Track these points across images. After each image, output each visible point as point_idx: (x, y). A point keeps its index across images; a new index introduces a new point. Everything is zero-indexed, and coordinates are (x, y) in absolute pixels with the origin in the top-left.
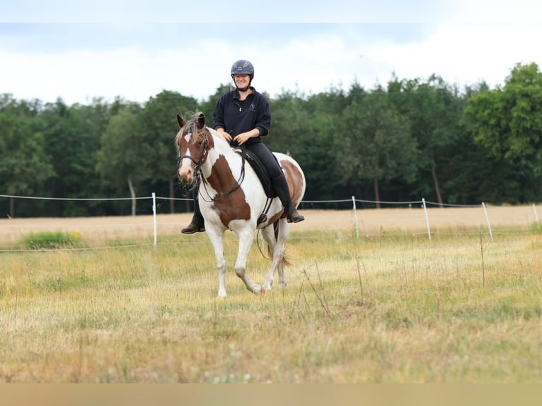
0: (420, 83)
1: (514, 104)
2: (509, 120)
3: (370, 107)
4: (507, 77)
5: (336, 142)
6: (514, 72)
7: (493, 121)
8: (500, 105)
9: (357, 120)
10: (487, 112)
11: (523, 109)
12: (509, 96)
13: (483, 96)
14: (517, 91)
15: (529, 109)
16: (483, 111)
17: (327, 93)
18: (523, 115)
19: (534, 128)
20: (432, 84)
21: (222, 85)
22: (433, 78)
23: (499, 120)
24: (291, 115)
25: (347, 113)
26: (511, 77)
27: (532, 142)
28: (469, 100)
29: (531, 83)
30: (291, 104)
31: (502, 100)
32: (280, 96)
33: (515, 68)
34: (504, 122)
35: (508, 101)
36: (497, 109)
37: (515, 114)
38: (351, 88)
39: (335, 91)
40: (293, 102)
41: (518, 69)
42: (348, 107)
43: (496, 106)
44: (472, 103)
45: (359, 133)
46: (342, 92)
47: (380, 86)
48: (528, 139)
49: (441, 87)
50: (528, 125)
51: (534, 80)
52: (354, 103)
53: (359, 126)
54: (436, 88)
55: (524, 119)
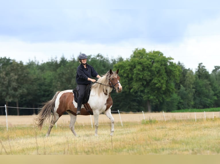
0: (92, 57)
1: (135, 67)
2: (133, 74)
3: (69, 68)
4: (132, 55)
5: (54, 84)
6: (135, 53)
7: (125, 75)
8: (128, 68)
9: (63, 74)
10: (123, 71)
11: (139, 70)
12: (132, 64)
13: (121, 64)
14: (136, 61)
15: (142, 70)
16: (121, 71)
17: (50, 62)
18: (139, 72)
19: (144, 78)
20: (98, 58)
21: (1, 58)
22: (98, 56)
23: (128, 74)
24: (33, 71)
25: (58, 70)
26: (134, 55)
27: (143, 84)
28: (114, 65)
29: (142, 58)
30: (33, 67)
31: (129, 65)
32: (28, 63)
33: (135, 51)
34: (130, 75)
35: (132, 66)
36: (127, 69)
37: (135, 72)
38: (61, 59)
39: (53, 61)
40: (34, 66)
41: (137, 51)
42: (59, 68)
43: (127, 68)
44: (116, 67)
45: (64, 80)
46: (57, 61)
47: (74, 59)
48: (141, 83)
49: (102, 60)
50: (141, 77)
51: (144, 57)
52: (62, 66)
53: (64, 77)
54: (99, 60)
55: (139, 74)
